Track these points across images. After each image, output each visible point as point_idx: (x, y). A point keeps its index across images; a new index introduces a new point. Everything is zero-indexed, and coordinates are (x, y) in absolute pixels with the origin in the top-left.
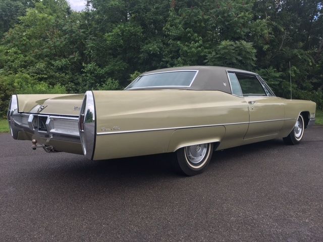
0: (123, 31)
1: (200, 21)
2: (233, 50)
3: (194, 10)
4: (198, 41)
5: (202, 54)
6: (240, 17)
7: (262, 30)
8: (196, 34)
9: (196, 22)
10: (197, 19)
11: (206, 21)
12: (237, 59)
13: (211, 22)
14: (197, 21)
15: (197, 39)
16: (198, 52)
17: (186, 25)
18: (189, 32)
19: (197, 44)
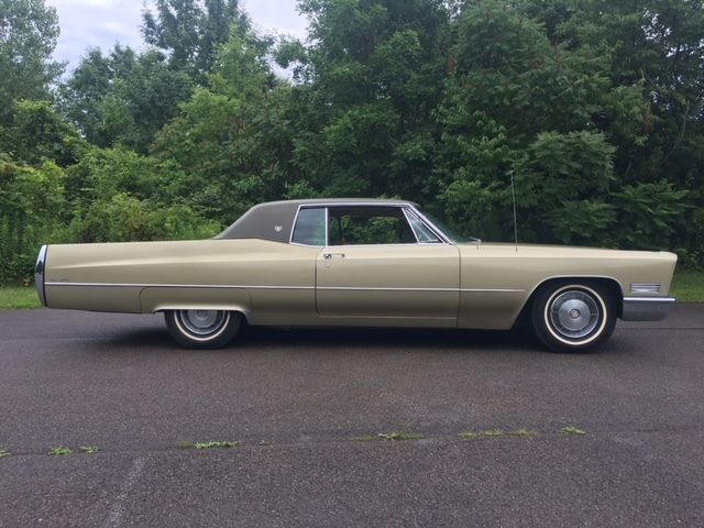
0: (356, 121)
1: (501, 95)
2: (562, 149)
3: (489, 76)
4: (496, 135)
5: (504, 160)
6: (579, 85)
7: (628, 107)
8: (493, 122)
9: (491, 99)
10: (493, 92)
11: (513, 94)
12: (570, 167)
13: (521, 97)
14: (495, 95)
15: (495, 130)
16: (497, 156)
17: (474, 104)
18: (480, 118)
19: (494, 140)
